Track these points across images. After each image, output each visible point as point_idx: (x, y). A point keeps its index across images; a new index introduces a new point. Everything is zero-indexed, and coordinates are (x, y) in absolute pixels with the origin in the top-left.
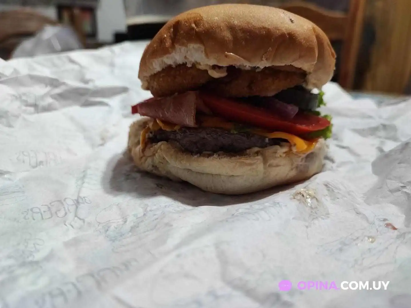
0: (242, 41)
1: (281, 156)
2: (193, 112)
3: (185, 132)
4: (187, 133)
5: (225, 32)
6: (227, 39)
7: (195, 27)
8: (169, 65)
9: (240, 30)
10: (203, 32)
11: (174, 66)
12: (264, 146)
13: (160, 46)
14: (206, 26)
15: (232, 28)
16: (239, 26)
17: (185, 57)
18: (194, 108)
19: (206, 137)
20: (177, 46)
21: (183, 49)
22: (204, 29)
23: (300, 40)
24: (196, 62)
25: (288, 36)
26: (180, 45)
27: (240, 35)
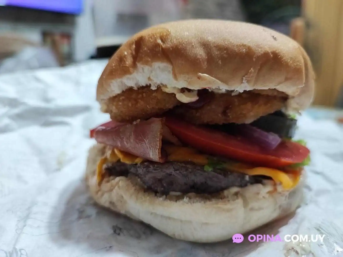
0: (218, 60)
1: (264, 197)
2: (158, 145)
3: (148, 167)
4: (150, 167)
5: (197, 49)
6: (200, 57)
7: (161, 43)
8: (130, 87)
9: (216, 47)
10: (171, 49)
11: (136, 88)
12: (243, 185)
13: (120, 65)
14: (175, 42)
15: (205, 45)
16: (214, 43)
17: (149, 79)
18: (160, 140)
19: (173, 173)
20: (139, 65)
21: (147, 68)
22: (172, 45)
23: (286, 60)
24: (162, 84)
25: (272, 55)
26: (143, 64)
27: (216, 53)
